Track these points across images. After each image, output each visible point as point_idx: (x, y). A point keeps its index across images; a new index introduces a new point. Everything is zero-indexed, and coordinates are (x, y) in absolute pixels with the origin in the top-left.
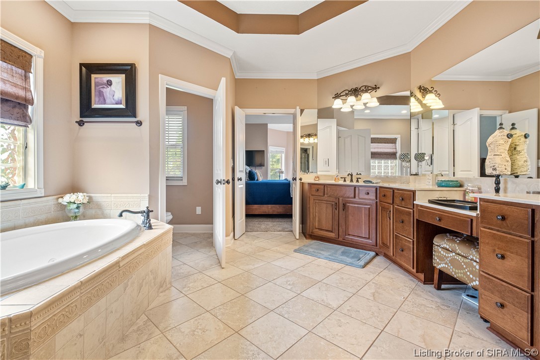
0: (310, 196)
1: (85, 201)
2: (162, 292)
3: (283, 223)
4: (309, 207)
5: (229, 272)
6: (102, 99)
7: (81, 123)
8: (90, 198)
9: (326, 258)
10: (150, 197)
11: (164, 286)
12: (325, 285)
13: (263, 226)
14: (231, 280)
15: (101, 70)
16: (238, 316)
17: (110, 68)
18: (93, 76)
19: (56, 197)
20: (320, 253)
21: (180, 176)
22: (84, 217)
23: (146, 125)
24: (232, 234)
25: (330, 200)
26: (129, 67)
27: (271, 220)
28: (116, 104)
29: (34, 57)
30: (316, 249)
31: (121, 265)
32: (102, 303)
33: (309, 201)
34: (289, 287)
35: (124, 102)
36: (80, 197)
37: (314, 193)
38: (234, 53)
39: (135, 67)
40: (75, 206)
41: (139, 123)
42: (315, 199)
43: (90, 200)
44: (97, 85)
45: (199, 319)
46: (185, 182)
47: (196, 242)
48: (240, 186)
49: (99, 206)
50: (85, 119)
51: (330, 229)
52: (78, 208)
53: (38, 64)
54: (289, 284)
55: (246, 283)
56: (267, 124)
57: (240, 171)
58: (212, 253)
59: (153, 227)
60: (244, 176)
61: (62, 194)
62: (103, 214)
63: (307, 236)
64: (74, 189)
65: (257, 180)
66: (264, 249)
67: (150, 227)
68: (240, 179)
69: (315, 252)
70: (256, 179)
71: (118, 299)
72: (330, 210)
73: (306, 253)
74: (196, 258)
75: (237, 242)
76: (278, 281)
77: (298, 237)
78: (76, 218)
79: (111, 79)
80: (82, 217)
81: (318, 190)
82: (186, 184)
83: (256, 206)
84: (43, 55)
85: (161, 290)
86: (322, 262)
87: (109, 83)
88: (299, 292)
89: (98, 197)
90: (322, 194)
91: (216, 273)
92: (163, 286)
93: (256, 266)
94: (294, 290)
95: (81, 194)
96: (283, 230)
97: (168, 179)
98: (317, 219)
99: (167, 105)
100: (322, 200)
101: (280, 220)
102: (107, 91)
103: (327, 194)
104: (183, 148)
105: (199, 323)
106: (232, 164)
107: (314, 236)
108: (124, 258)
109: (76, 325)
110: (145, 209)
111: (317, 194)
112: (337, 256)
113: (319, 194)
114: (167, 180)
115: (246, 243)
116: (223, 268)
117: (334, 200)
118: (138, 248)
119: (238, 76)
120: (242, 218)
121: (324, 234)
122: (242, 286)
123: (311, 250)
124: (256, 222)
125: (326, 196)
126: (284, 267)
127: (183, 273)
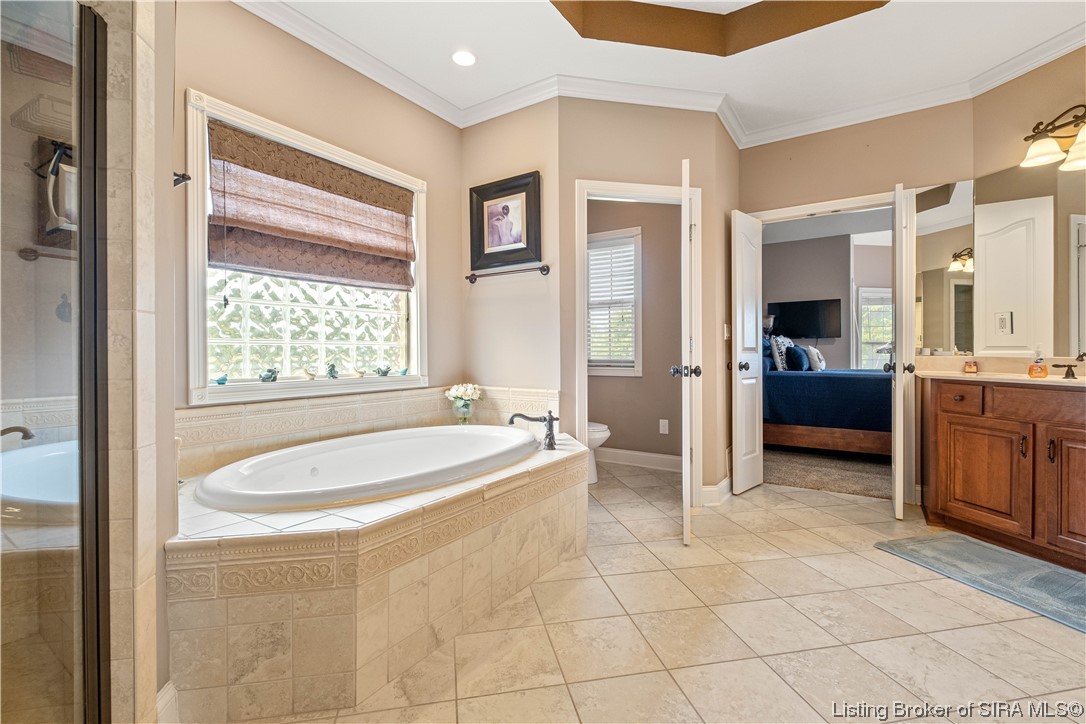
0: (939, 412)
1: (475, 397)
2: (566, 560)
3: (871, 476)
4: (936, 442)
5: (695, 556)
6: (496, 237)
7: (472, 279)
8: (484, 392)
9: (973, 582)
10: (562, 395)
11: (572, 550)
12: (934, 645)
13: (813, 477)
14: (694, 572)
15: (504, 190)
16: (683, 642)
17: (516, 183)
18: (486, 204)
19: (442, 388)
20: (954, 566)
21: (631, 358)
22: (476, 420)
23: (555, 271)
24: (725, 482)
25: (1002, 427)
26: (531, 179)
27: (840, 464)
28: (515, 242)
29: (415, 194)
30: (947, 553)
31: (487, 496)
32: (456, 546)
33: (936, 425)
34: (825, 622)
35: (524, 238)
36: (468, 391)
37: (952, 407)
38: (727, 99)
39: (539, 176)
40: (462, 403)
41: (545, 270)
42: (954, 420)
43: (483, 395)
44: (491, 215)
45: (609, 623)
46: (638, 371)
47: (652, 488)
48: (746, 382)
49: (494, 406)
50: (477, 273)
51: (1004, 508)
52: (466, 406)
53: (420, 203)
54: (828, 617)
55: (723, 587)
56: (849, 236)
57: (746, 349)
58: (675, 513)
59: (556, 447)
60: (756, 361)
61: (448, 385)
62: (499, 418)
63: (931, 517)
64: (465, 378)
65: (810, 369)
66: (794, 527)
67: (551, 446)
68: (744, 367)
69: (939, 560)
70: (806, 366)
71: (482, 549)
72: (1002, 456)
73: (912, 556)
74: (640, 517)
75: (738, 501)
76: (801, 603)
77: (899, 514)
78: (465, 421)
79: (508, 204)
80: (474, 421)
81: (962, 398)
82: (641, 375)
83: (801, 429)
84: (425, 188)
85: (565, 556)
86: (954, 588)
87: (506, 210)
88: (847, 640)
89: (494, 391)
90: (978, 411)
91: (671, 552)
92: (568, 549)
93: (759, 558)
94: (836, 631)
95: (470, 386)
96: (865, 493)
97: (591, 364)
98: (959, 475)
99: (590, 232)
100: (976, 426)
101: (868, 467)
102: (502, 225)
103: (993, 410)
104: (635, 306)
105: (606, 628)
106: (726, 335)
107: (950, 518)
108: (490, 487)
109: (417, 567)
110: (546, 415)
111: (959, 409)
112: (1012, 583)
113: (967, 410)
114: (589, 366)
115: (756, 506)
116: (686, 545)
117: (1018, 429)
118: (516, 475)
119: (745, 142)
120: (754, 451)
121: (984, 520)
122: (711, 589)
123: (929, 553)
124: (795, 466)
125: (988, 414)
126: (832, 577)
127: (610, 537)
